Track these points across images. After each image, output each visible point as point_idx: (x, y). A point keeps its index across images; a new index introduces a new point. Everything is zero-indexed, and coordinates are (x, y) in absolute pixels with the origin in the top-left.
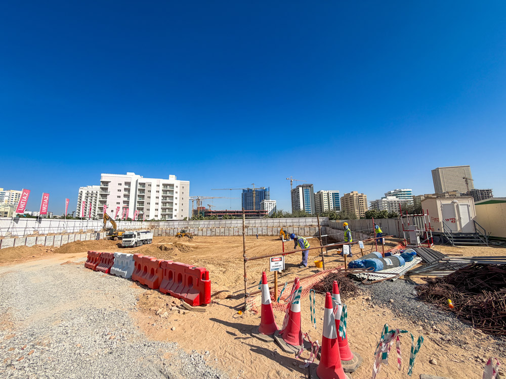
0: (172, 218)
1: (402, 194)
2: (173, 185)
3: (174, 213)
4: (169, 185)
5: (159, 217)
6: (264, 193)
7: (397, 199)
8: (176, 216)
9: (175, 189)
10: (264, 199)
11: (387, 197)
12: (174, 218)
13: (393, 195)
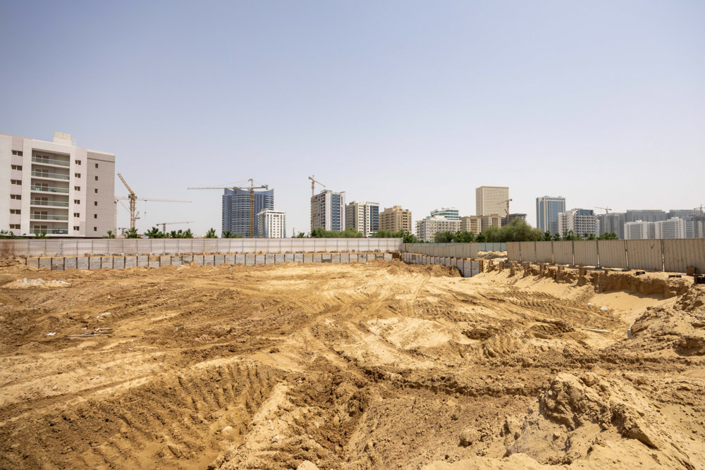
0: (67, 232)
1: (449, 214)
2: (67, 157)
3: (72, 222)
4: (56, 156)
5: (26, 230)
6: (265, 198)
7: (446, 220)
8: (77, 228)
9: (73, 168)
10: (265, 207)
11: (436, 216)
12: (71, 233)
13: (440, 214)
